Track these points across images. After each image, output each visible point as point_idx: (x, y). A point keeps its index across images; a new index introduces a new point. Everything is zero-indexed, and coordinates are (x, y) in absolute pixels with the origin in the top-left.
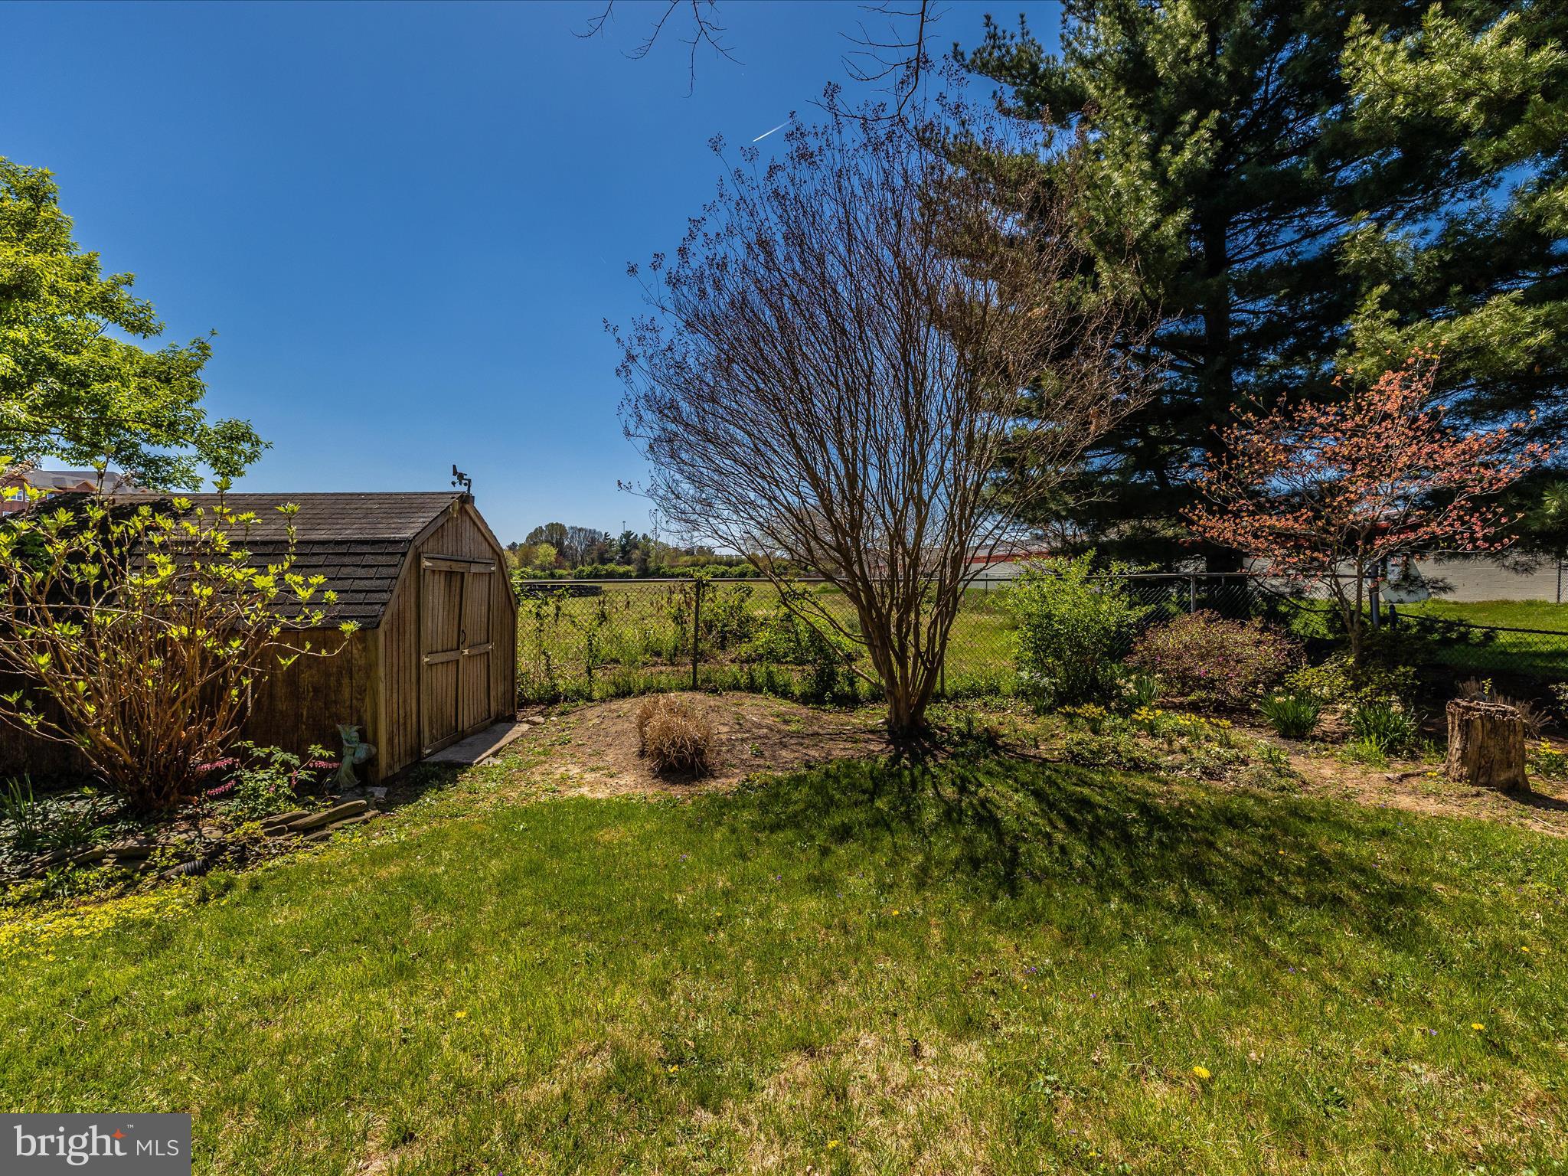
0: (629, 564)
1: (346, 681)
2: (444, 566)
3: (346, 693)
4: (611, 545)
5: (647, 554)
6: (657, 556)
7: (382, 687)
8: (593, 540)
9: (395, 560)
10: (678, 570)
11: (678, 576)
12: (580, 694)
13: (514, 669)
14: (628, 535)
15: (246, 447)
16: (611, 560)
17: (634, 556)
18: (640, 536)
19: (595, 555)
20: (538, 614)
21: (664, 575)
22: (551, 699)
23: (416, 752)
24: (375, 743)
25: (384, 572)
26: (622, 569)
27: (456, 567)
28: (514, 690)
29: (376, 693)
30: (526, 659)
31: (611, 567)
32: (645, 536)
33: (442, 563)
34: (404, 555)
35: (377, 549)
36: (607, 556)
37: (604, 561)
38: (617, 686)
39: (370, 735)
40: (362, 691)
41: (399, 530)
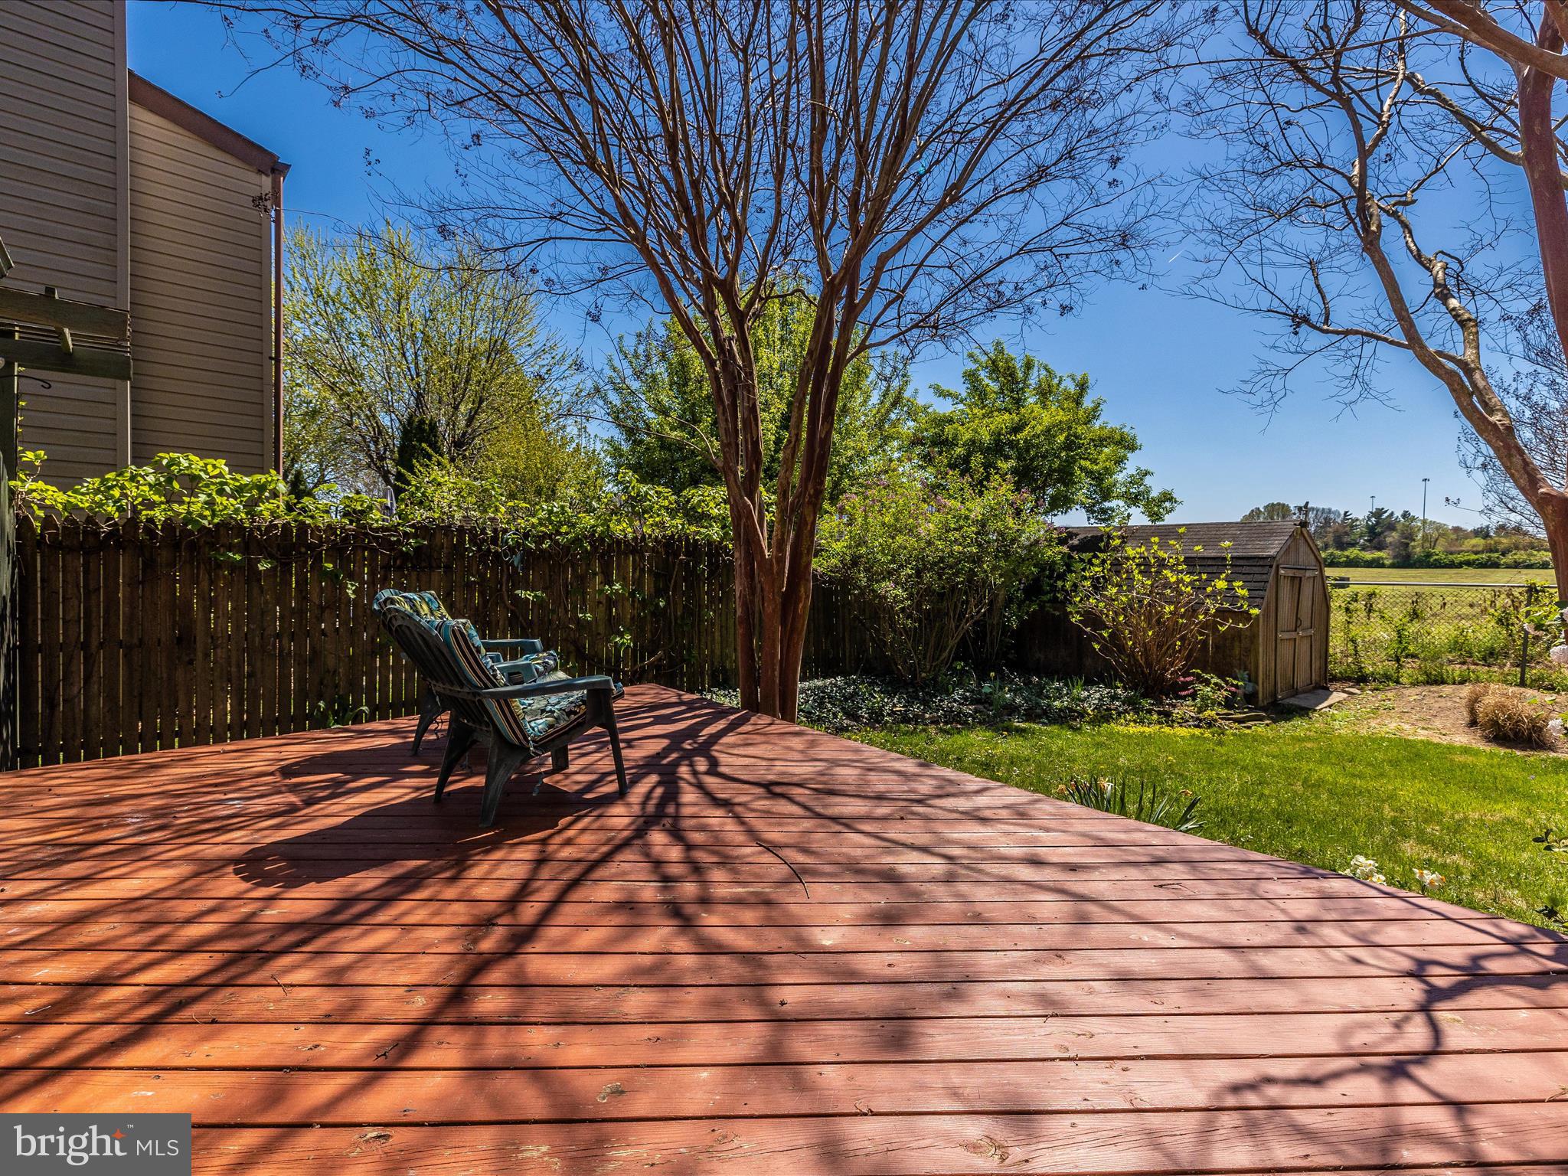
0: (1379, 548)
1: (1237, 644)
2: (1290, 573)
3: (1237, 651)
4: (1352, 527)
5: (1411, 537)
6: (1425, 538)
7: (1261, 650)
8: (1327, 521)
9: (1265, 570)
10: (1459, 558)
11: (1460, 565)
12: (1387, 677)
13: (1327, 651)
14: (1378, 513)
15: (1167, 504)
16: (1353, 545)
17: (1389, 540)
18: (1398, 514)
19: (1330, 538)
20: (1347, 609)
21: (1438, 565)
22: (1361, 679)
23: (1274, 694)
24: (1257, 683)
25: (1258, 578)
26: (1368, 556)
27: (1298, 574)
28: (1326, 667)
29: (1257, 653)
30: (1337, 643)
31: (1353, 552)
32: (1406, 515)
33: (1289, 571)
34: (1271, 566)
35: (1251, 562)
36: (1346, 539)
37: (1341, 546)
38: (1428, 675)
39: (1253, 678)
40: (1248, 651)
41: (1263, 549)
